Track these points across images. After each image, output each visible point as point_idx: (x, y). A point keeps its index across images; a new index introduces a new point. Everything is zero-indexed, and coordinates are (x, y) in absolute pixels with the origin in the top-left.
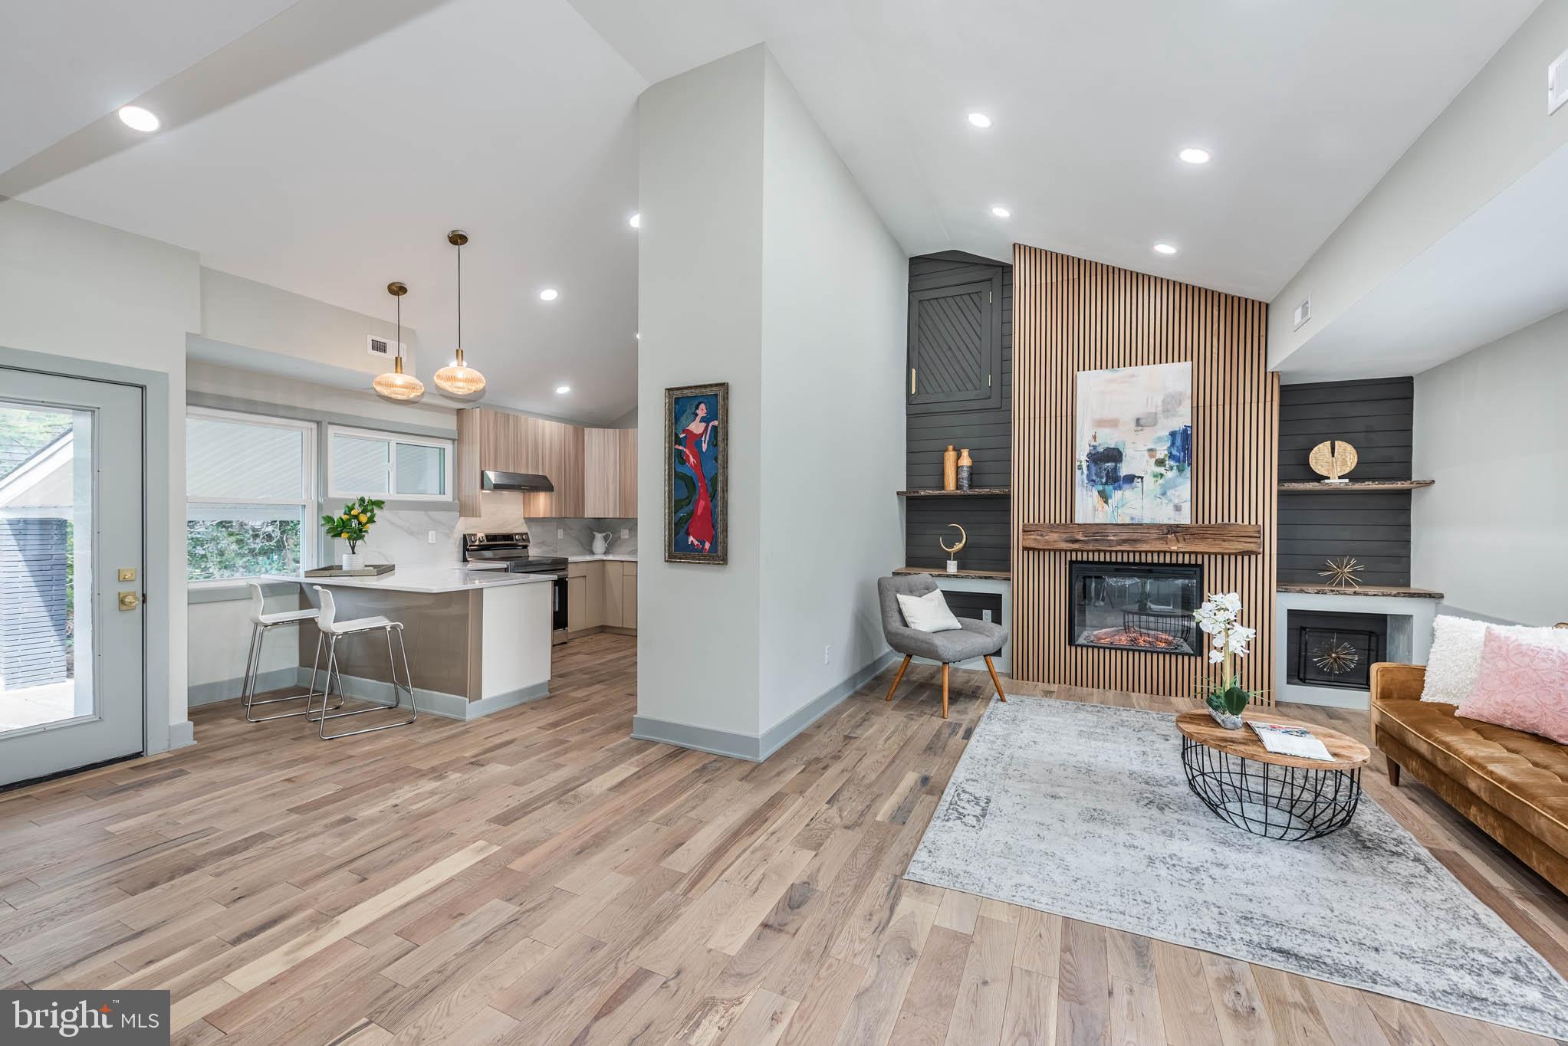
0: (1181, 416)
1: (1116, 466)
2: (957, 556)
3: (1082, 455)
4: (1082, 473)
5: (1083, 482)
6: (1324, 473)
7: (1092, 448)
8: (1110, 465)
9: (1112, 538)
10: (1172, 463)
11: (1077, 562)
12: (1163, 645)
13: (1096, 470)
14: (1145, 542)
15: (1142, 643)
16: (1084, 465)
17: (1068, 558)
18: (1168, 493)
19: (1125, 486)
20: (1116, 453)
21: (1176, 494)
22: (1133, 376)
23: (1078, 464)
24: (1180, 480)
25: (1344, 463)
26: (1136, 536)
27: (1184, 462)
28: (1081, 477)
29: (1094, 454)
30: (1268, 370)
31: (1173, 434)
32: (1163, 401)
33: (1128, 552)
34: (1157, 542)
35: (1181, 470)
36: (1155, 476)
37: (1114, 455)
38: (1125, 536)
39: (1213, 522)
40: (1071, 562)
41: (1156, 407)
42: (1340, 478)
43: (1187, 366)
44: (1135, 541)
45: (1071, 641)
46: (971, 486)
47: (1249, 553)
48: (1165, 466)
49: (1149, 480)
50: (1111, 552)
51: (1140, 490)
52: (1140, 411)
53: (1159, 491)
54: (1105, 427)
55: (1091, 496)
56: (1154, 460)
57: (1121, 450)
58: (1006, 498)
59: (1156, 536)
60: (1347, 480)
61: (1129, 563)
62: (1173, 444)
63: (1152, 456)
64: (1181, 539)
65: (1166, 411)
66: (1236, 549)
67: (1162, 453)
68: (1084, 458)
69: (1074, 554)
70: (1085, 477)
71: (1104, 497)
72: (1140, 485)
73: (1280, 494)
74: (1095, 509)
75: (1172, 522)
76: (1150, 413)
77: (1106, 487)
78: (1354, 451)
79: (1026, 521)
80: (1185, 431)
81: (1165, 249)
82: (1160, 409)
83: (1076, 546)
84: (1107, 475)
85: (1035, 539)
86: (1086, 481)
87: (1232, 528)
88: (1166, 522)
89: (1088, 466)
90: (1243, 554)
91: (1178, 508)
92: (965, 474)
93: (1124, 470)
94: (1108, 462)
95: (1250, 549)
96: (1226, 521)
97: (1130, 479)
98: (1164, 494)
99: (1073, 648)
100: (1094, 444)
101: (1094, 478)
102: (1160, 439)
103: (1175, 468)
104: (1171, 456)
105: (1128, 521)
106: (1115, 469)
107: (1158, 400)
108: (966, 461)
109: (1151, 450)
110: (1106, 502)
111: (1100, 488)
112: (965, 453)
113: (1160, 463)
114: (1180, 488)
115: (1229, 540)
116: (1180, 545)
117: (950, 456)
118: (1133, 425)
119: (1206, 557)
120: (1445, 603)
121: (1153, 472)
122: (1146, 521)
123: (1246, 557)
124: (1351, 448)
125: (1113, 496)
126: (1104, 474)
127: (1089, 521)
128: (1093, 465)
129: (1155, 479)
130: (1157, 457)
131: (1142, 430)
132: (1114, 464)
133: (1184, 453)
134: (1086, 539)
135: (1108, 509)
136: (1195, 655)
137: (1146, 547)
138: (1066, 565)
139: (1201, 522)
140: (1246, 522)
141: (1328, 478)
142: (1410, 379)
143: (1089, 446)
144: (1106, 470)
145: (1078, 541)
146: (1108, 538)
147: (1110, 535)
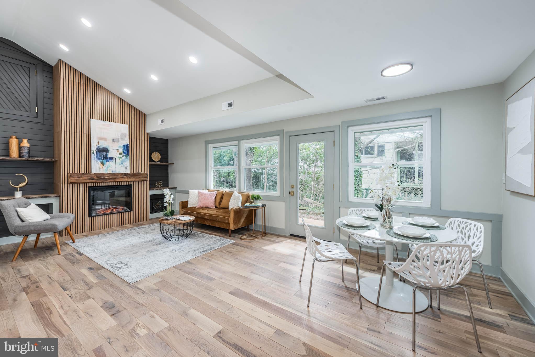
0: (126, 140)
1: (106, 154)
2: (22, 189)
3: (94, 148)
4: (94, 155)
5: (95, 158)
6: (155, 160)
8: (105, 153)
9: (107, 178)
10: (124, 154)
11: (91, 187)
12: (121, 210)
13: (100, 155)
14: (117, 179)
15: (115, 211)
16: (95, 152)
17: (88, 186)
18: (124, 163)
19: (110, 161)
20: (106, 149)
21: (126, 164)
22: (111, 125)
23: (92, 152)
24: (126, 160)
25: (158, 158)
26: (114, 177)
27: (127, 154)
28: (94, 157)
29: (99, 149)
30: (147, 132)
31: (124, 146)
32: (121, 135)
33: (112, 182)
34: (121, 179)
35: (127, 157)
36: (119, 158)
37: (106, 150)
38: (111, 177)
39: (134, 172)
42: (158, 161)
43: (127, 126)
44: (115, 178)
45: (90, 215)
46: (30, 156)
47: (145, 180)
49: (117, 159)
50: (106, 182)
51: (115, 162)
52: (114, 137)
53: (120, 163)
54: (102, 140)
55: (98, 163)
56: (118, 153)
57: (108, 149)
59: (120, 177)
60: (159, 162)
61: (110, 186)
62: (124, 149)
64: (128, 177)
65: (122, 138)
66: (142, 179)
67: (121, 151)
68: (95, 150)
69: (90, 184)
71: (103, 164)
72: (114, 160)
73: (150, 165)
74: (100, 168)
75: (125, 172)
76: (117, 138)
77: (103, 160)
78: (160, 155)
80: (127, 145)
81: (127, 91)
82: (120, 137)
83: (94, 181)
84: (104, 157)
85: (76, 179)
86: (96, 158)
87: (141, 174)
88: (123, 172)
89: (96, 153)
90: (143, 181)
91: (126, 168)
92: (25, 151)
93: (109, 155)
94: (104, 152)
95: (145, 179)
96: (139, 172)
97: (111, 158)
99: (90, 218)
100: (98, 145)
101: (99, 157)
102: (120, 147)
103: (125, 156)
104: (124, 152)
105: (111, 172)
106: (106, 155)
107: (119, 134)
108: (25, 144)
109: (117, 150)
110: (104, 166)
111: (101, 161)
112: (25, 140)
113: (121, 154)
114: (127, 162)
115: (140, 177)
116: (128, 179)
117: (14, 141)
118: (112, 141)
119: (133, 182)
120: (177, 189)
121: (118, 157)
122: (117, 172)
123: (142, 182)
124: (159, 154)
125: (106, 163)
126: (102, 156)
127: (98, 172)
128: (98, 153)
129: (119, 159)
130: (120, 152)
131: (114, 143)
132: (106, 153)
133: (127, 152)
134: (97, 178)
135: (104, 168)
136: (130, 211)
137: (118, 180)
138: (87, 188)
139: (133, 172)
140: (142, 172)
141: (155, 161)
142: (168, 140)
143: (97, 146)
144: (103, 155)
145: (94, 179)
146: (106, 178)
147: (106, 176)
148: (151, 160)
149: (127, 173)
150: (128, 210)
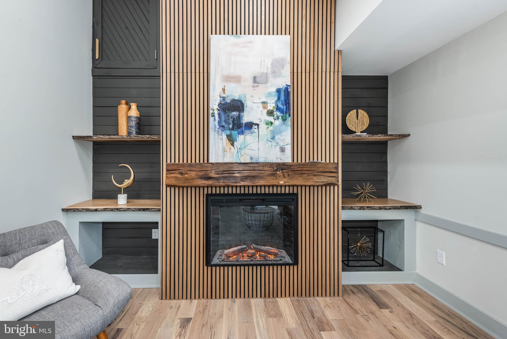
0: (284, 76)
1: (239, 115)
2: (127, 190)
3: (214, 105)
4: (215, 119)
5: (215, 127)
6: (354, 130)
7: (222, 99)
8: (235, 113)
9: (237, 175)
10: (278, 114)
11: (212, 195)
12: (272, 257)
13: (225, 118)
14: (261, 178)
15: (258, 258)
16: (216, 112)
17: (205, 193)
18: (276, 138)
19: (247, 132)
20: (239, 104)
21: (282, 138)
22: (251, 42)
23: (211, 112)
24: (284, 127)
25: (363, 124)
26: (254, 173)
27: (286, 113)
28: (214, 123)
29: (224, 104)
30: (336, 49)
31: (279, 91)
32: (272, 65)
33: (249, 186)
34: (268, 178)
35: (284, 120)
36: (267, 124)
37: (238, 106)
38: (246, 173)
39: (303, 161)
40: (207, 195)
41: (267, 69)
42: (361, 132)
43: (287, 38)
44: (254, 177)
45: (208, 262)
46: (138, 133)
47: (330, 184)
48: (273, 116)
49: (263, 126)
50: (236, 186)
51: (257, 133)
52: (256, 70)
53: (269, 136)
54: (231, 81)
55: (222, 139)
56: (266, 111)
57: (243, 101)
58: (157, 143)
59: (269, 172)
60: (365, 134)
62: (279, 98)
63: (264, 108)
64: (286, 175)
65: (274, 72)
66: (322, 182)
67: (271, 106)
68: (216, 107)
69: (209, 188)
70: (217, 123)
71: (231, 140)
72: (256, 130)
74: (224, 151)
75: (279, 161)
76: (263, 73)
77: (233, 132)
78: (367, 116)
79: (169, 162)
80: (286, 89)
82: (270, 70)
83: (210, 182)
84: (233, 122)
85: (176, 177)
86: (217, 127)
87: (319, 165)
88: (275, 160)
89: (219, 114)
90: (326, 185)
91: (283, 150)
92: (133, 123)
93: (246, 118)
94: (234, 111)
95: (330, 181)
96: (316, 160)
97: (250, 125)
98: (273, 138)
99: (209, 268)
100: (223, 95)
101: (224, 124)
102: (270, 94)
103: (280, 118)
104: (278, 109)
105: (248, 161)
106: (239, 117)
107: (269, 62)
108: (134, 112)
109: (264, 103)
110: (233, 145)
111: (228, 132)
112: (134, 106)
113: (270, 113)
114: (284, 133)
115: (318, 175)
116: (285, 180)
117: (122, 108)
118: (251, 81)
119: (299, 188)
120: (422, 211)
121: (265, 120)
122: (261, 160)
123: (324, 188)
124: (366, 114)
125: (238, 139)
126: (231, 121)
127: (221, 161)
128: (222, 114)
129: (267, 126)
130: (268, 109)
131: (257, 86)
132: (238, 113)
133: (285, 106)
134: (217, 176)
135: (234, 150)
136: (293, 265)
137: (262, 182)
138: (204, 198)
139: (299, 161)
140: (324, 161)
141: (356, 132)
142: (387, 77)
143: (220, 97)
144: (232, 117)
145: (210, 178)
146: (235, 175)
147: (235, 172)
148: (346, 130)
149: (284, 164)
150: (288, 259)
